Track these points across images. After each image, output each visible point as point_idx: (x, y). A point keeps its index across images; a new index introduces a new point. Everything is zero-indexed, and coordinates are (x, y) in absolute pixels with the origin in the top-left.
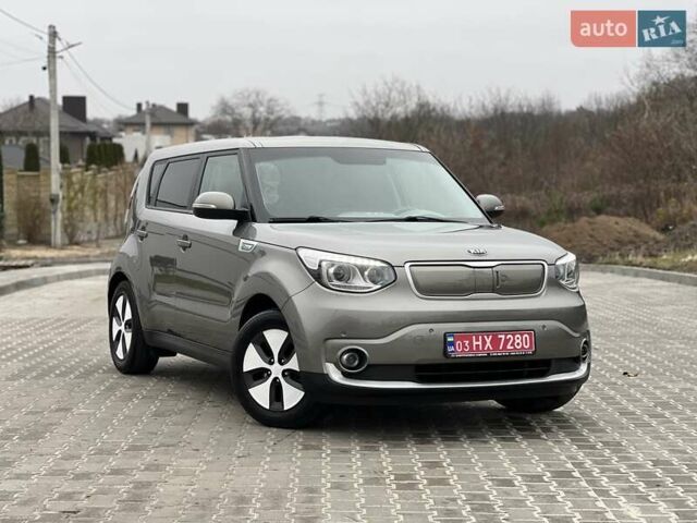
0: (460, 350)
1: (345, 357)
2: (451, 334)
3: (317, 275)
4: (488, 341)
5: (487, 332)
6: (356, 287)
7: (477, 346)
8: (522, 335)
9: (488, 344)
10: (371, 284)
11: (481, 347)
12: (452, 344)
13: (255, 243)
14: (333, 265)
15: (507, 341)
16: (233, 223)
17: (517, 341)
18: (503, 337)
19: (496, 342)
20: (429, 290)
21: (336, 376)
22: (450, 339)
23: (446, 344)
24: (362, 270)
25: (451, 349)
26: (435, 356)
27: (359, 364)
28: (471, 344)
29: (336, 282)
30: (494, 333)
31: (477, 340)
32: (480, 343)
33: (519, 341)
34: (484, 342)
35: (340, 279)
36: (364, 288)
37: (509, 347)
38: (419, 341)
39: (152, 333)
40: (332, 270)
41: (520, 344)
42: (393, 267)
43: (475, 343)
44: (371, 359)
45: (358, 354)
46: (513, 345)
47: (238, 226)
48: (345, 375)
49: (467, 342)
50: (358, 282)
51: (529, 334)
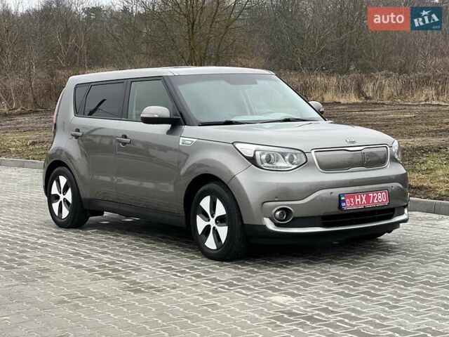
0: (349, 205)
1: (278, 213)
2: (343, 195)
3: (252, 160)
4: (364, 198)
5: (363, 192)
6: (280, 167)
7: (358, 202)
8: (381, 193)
9: (364, 200)
10: (290, 165)
11: (361, 202)
12: (344, 201)
13: (195, 140)
14: (263, 154)
15: (374, 197)
17: (380, 197)
18: (372, 195)
19: (368, 198)
20: (327, 167)
21: (271, 226)
22: (343, 198)
23: (340, 201)
24: (283, 155)
25: (343, 204)
26: (334, 209)
27: (287, 217)
28: (354, 201)
29: (266, 164)
30: (367, 192)
31: (358, 198)
32: (359, 200)
34: (362, 199)
36: (284, 167)
37: (375, 201)
40: (264, 157)
41: (380, 199)
42: (304, 153)
43: (357, 200)
44: (296, 214)
45: (286, 211)
46: (377, 200)
47: (172, 128)
48: (277, 225)
49: (352, 199)
50: (282, 164)
51: (385, 192)
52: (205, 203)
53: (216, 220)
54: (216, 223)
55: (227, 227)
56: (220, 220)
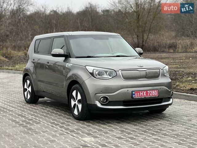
0: (136, 96)
1: (102, 99)
2: (134, 91)
3: (92, 74)
4: (145, 93)
5: (145, 91)
6: (104, 78)
7: (142, 95)
8: (154, 91)
9: (145, 94)
10: (109, 77)
11: (143, 95)
12: (134, 94)
13: (72, 64)
14: (97, 71)
15: (150, 93)
16: (64, 58)
17: (153, 93)
18: (149, 92)
19: (147, 93)
20: (127, 78)
21: (99, 105)
22: (134, 93)
23: (132, 94)
24: (106, 72)
25: (134, 96)
26: (129, 98)
27: (106, 101)
28: (140, 94)
29: (98, 76)
30: (146, 91)
31: (141, 93)
32: (142, 94)
33: (154, 93)
34: (144, 94)
35: (99, 75)
36: (107, 78)
37: (151, 95)
38: (124, 93)
39: (38, 91)
40: (97, 73)
41: (154, 94)
42: (116, 71)
43: (141, 94)
44: (110, 99)
45: (106, 98)
46: (152, 94)
47: (65, 59)
48: (102, 104)
49: (139, 94)
50: (105, 76)
51: (157, 91)
52: (74, 93)
53: (78, 101)
54: (78, 103)
55: (81, 105)
56: (79, 101)
